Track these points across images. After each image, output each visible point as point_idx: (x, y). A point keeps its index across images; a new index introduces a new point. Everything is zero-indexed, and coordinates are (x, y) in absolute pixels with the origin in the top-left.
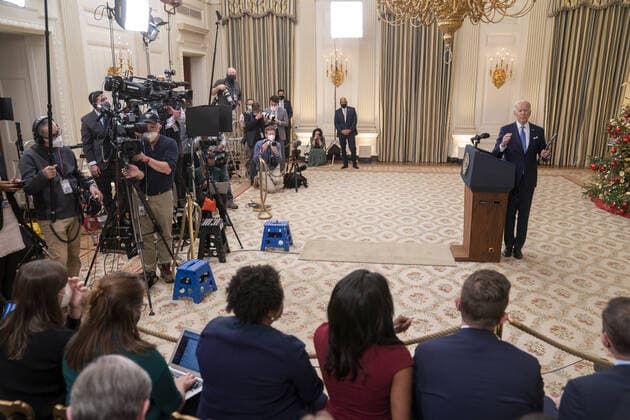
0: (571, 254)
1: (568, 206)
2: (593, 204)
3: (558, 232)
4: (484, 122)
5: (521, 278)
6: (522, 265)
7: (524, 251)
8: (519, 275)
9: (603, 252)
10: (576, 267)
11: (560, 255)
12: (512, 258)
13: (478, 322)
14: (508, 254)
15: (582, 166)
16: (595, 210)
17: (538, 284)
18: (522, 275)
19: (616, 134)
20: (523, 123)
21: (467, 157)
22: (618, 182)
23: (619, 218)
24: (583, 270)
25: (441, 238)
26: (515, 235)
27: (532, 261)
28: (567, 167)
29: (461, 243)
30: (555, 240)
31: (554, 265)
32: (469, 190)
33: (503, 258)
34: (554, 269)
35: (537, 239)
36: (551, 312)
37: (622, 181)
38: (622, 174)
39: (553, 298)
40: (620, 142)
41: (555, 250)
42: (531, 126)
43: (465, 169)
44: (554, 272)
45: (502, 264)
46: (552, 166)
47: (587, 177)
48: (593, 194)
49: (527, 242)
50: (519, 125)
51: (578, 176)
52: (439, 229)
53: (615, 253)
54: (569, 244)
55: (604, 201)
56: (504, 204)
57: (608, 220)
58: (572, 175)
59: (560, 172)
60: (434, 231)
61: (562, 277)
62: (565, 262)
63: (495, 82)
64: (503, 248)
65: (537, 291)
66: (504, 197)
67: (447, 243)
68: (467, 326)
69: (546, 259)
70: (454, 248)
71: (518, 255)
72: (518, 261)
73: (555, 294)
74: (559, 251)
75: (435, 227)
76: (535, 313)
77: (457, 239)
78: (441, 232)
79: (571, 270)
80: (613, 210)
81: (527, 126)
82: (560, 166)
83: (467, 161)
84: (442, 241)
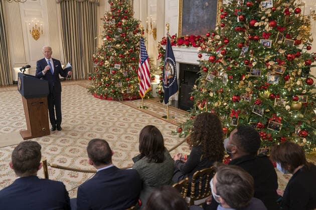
0: (85, 122)
1: (82, 99)
2: (93, 96)
3: (78, 112)
4: (31, 59)
5: (62, 140)
6: (62, 133)
7: (62, 126)
8: (60, 139)
9: (99, 118)
10: (88, 128)
11: (80, 124)
12: (56, 131)
13: (25, 173)
14: (54, 129)
15: (86, 79)
16: (94, 99)
17: (71, 141)
18: (63, 138)
19: (96, 62)
20: (49, 58)
21: (20, 79)
22: (101, 84)
23: (104, 101)
24: (91, 129)
25: (14, 129)
26: (56, 119)
27: (67, 130)
28: (80, 79)
29: (26, 129)
30: (77, 117)
31: (78, 130)
32: (24, 98)
33: (51, 132)
34: (78, 132)
35: (68, 118)
36: (79, 154)
37: (103, 83)
38: (102, 80)
39: (79, 146)
40: (99, 65)
41: (77, 122)
42: (53, 60)
43: (19, 86)
44: (78, 133)
45: (52, 135)
46: (72, 80)
47: (89, 84)
48: (92, 91)
49: (63, 121)
50: (47, 60)
51: (85, 83)
52: (11, 124)
53: (104, 118)
54: (84, 117)
55: (97, 94)
56: (46, 103)
57: (100, 102)
58: (83, 83)
59: (77, 82)
60: (9, 126)
61: (82, 135)
62: (83, 127)
63: (34, 37)
64: (51, 127)
65: (71, 145)
66: (45, 100)
67: (18, 130)
68: (19, 177)
69: (74, 128)
70: (22, 132)
71: (59, 129)
72: (59, 132)
73: (80, 144)
74: (80, 122)
75: (9, 123)
76: (72, 157)
77: (23, 127)
78: (14, 125)
79: (87, 130)
80: (101, 98)
81: (51, 59)
82: (76, 80)
83: (20, 82)
84: (14, 130)
